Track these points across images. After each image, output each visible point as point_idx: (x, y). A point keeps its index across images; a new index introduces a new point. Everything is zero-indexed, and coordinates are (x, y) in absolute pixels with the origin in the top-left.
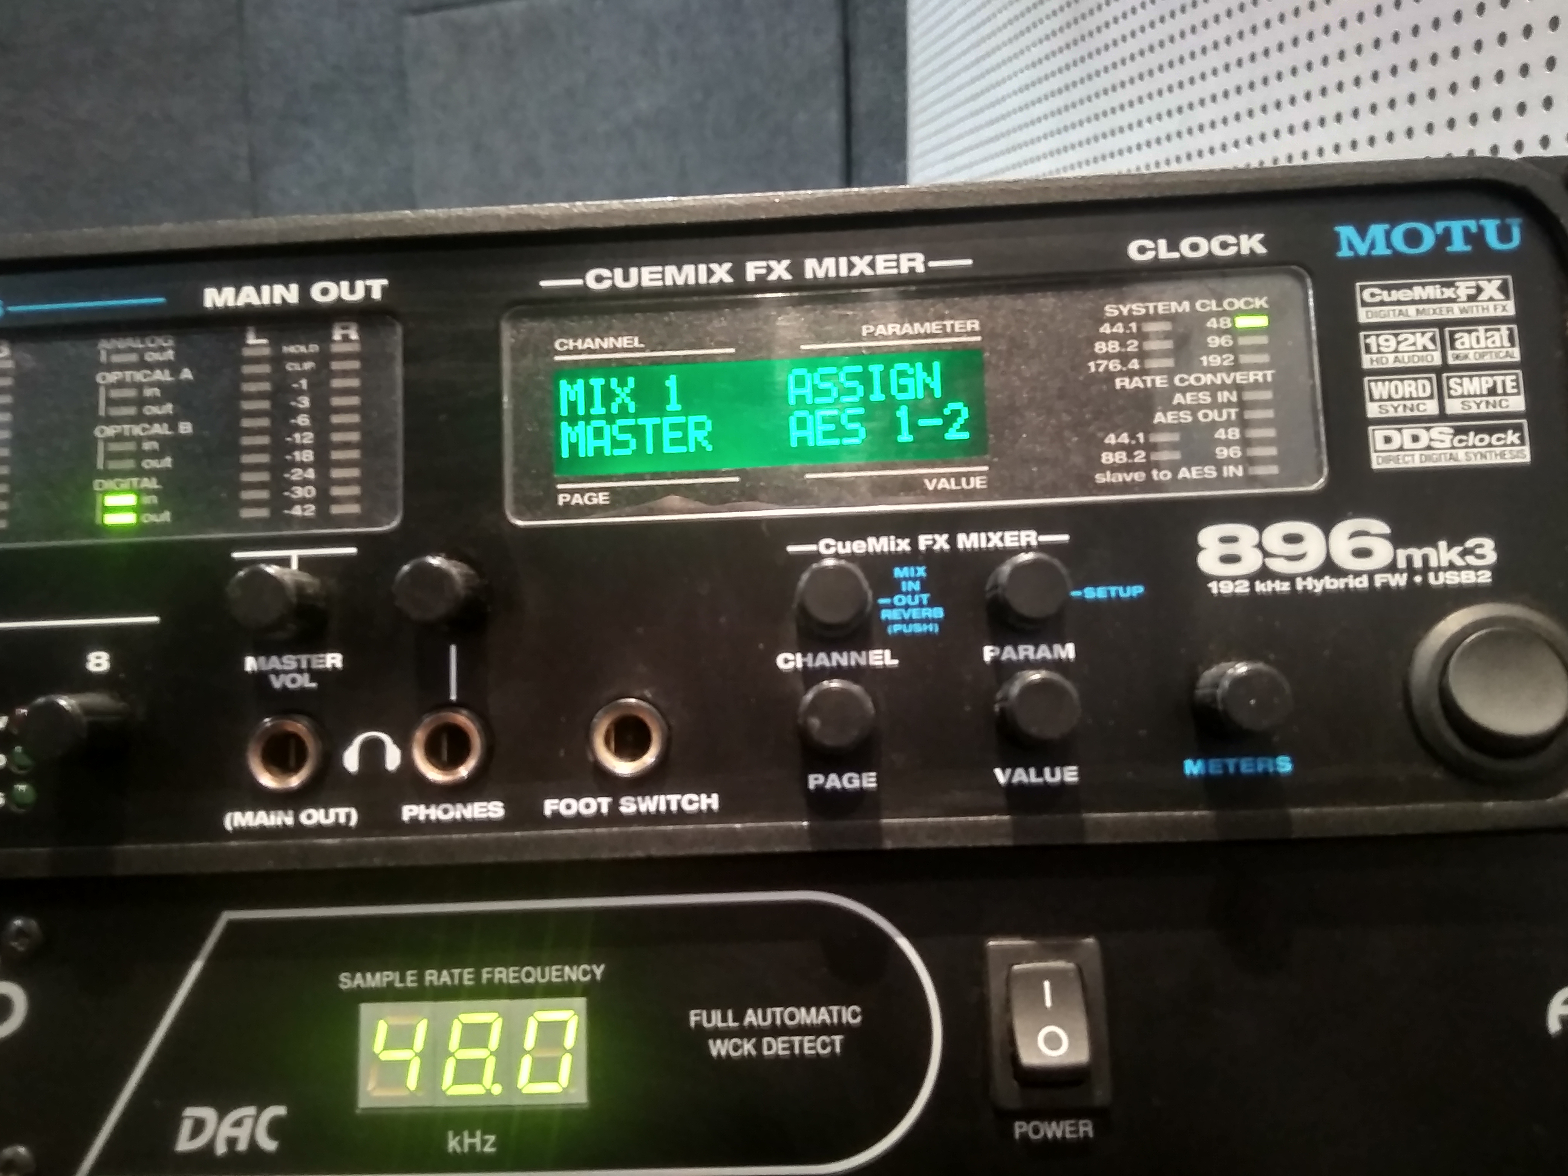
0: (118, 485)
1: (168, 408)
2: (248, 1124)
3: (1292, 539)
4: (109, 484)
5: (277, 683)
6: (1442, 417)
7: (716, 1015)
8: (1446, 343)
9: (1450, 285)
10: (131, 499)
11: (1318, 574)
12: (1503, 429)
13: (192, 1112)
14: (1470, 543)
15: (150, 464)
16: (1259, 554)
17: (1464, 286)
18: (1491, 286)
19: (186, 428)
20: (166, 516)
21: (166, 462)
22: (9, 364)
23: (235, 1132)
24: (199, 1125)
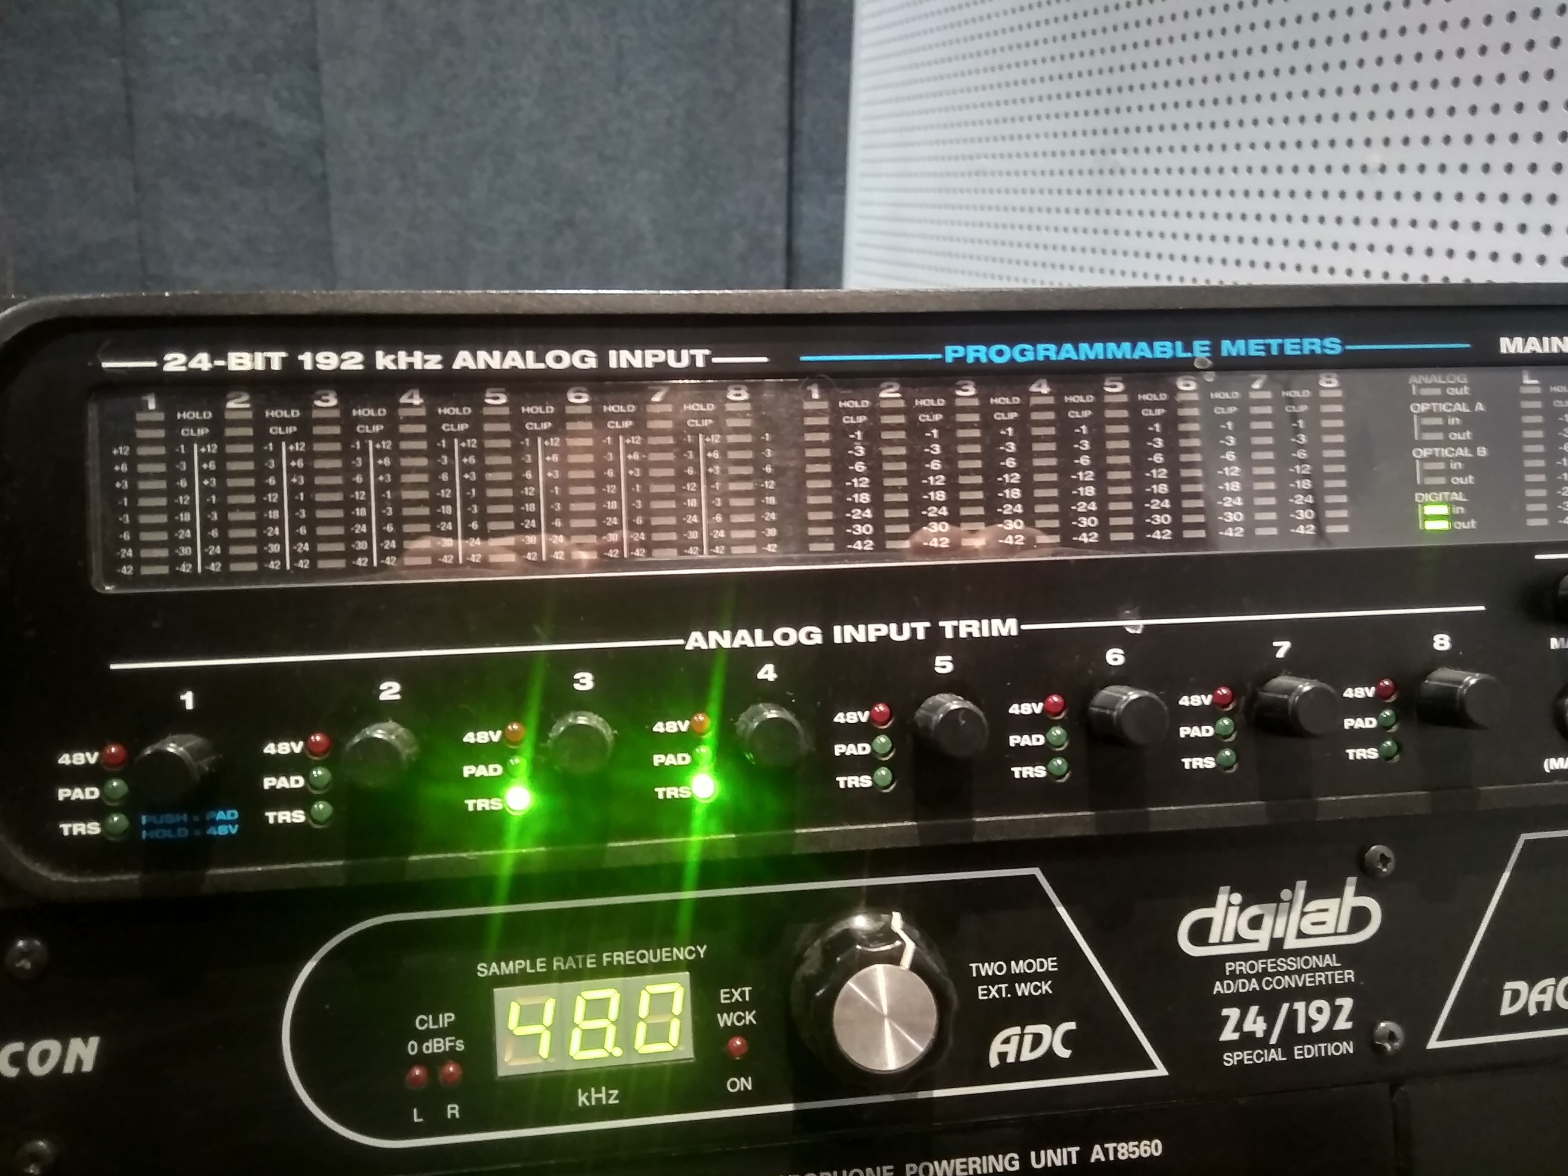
0: (1433, 497)
1: (1468, 435)
2: (1550, 990)
4: (1427, 497)
10: (1444, 510)
13: (1509, 985)
15: (1458, 480)
19: (1482, 452)
20: (1472, 524)
21: (1470, 479)
22: (1339, 394)
23: (1541, 998)
24: (1516, 994)
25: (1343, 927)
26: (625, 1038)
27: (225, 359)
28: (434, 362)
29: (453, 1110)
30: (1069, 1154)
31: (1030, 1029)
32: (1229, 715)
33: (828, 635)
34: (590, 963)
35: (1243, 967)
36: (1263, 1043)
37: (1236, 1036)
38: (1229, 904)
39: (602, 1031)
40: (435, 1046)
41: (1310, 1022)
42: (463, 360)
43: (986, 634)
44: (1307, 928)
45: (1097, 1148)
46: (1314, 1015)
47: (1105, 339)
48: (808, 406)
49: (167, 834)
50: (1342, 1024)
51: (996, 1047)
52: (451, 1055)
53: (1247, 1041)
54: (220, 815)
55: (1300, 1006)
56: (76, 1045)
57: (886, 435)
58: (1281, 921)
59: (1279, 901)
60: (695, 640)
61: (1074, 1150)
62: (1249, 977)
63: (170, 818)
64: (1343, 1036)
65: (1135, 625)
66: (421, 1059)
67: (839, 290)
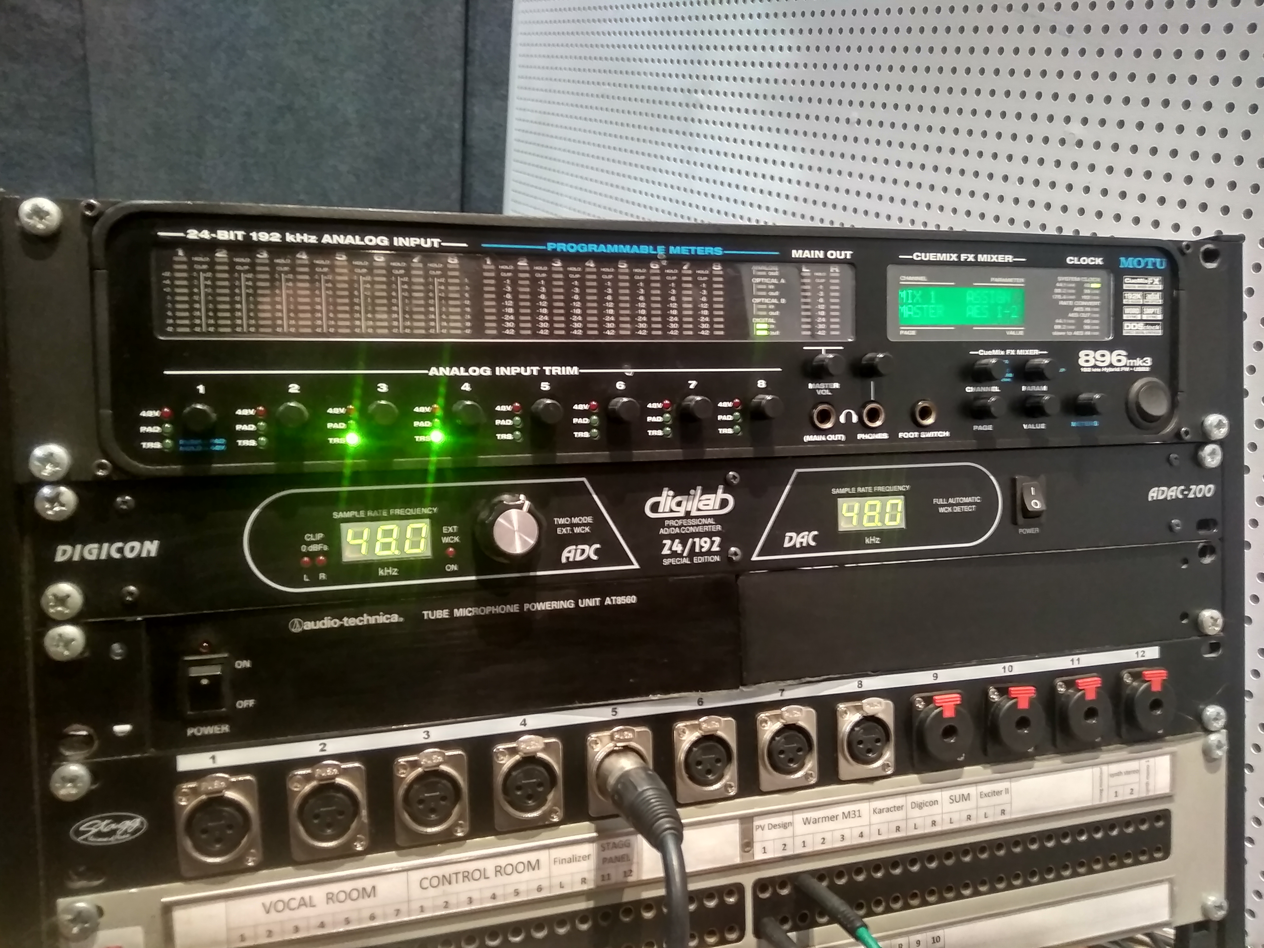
0: (761, 320)
1: (777, 293)
2: (806, 537)
3: (1103, 356)
4: (758, 320)
5: (819, 393)
6: (1141, 320)
7: (941, 500)
8: (1144, 297)
9: (1147, 279)
10: (765, 326)
11: (1107, 367)
12: (1155, 325)
13: (788, 534)
14: (1145, 359)
15: (772, 313)
16: (1094, 360)
17: (1150, 280)
18: (1157, 280)
19: (783, 301)
20: (777, 333)
21: (777, 313)
22: (721, 273)
23: (802, 540)
24: (791, 538)
25: (717, 507)
26: (401, 547)
27: (216, 233)
28: (313, 239)
29: (322, 576)
30: (596, 601)
31: (580, 547)
32: (669, 412)
33: (494, 371)
34: (385, 514)
35: (672, 523)
36: (681, 556)
37: (669, 552)
38: (668, 496)
39: (390, 544)
40: (314, 548)
41: (701, 547)
42: (326, 239)
43: (564, 373)
44: (702, 507)
45: (608, 598)
46: (703, 544)
47: (618, 243)
48: (485, 267)
49: (192, 449)
50: (715, 548)
51: (565, 554)
52: (322, 552)
53: (674, 554)
54: (217, 441)
55: (697, 540)
56: (147, 544)
57: (521, 282)
58: (690, 503)
59: (689, 495)
60: (433, 371)
61: (598, 599)
62: (675, 527)
63: (193, 442)
64: (715, 553)
65: (629, 372)
66: (308, 554)
67: (500, 215)
